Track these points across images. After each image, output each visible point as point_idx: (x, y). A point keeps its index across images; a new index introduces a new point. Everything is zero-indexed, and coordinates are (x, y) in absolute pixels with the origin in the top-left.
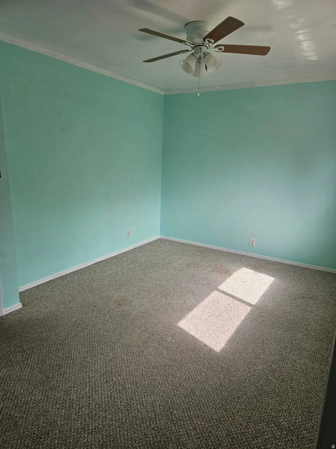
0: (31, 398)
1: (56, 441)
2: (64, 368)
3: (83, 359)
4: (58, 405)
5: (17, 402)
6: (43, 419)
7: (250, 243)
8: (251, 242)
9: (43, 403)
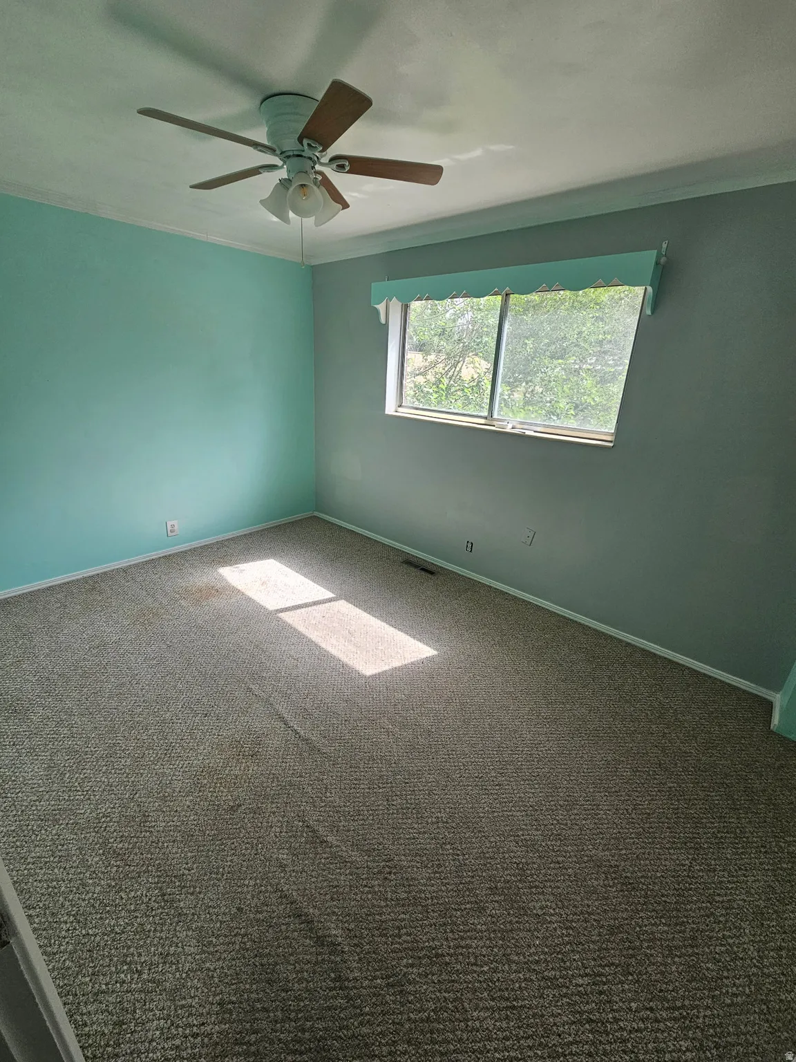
0: (552, 915)
1: (624, 852)
2: (467, 859)
3: (440, 825)
4: (560, 859)
5: (568, 943)
6: (593, 881)
7: (169, 531)
8: (169, 528)
9: (559, 888)
